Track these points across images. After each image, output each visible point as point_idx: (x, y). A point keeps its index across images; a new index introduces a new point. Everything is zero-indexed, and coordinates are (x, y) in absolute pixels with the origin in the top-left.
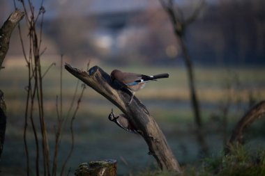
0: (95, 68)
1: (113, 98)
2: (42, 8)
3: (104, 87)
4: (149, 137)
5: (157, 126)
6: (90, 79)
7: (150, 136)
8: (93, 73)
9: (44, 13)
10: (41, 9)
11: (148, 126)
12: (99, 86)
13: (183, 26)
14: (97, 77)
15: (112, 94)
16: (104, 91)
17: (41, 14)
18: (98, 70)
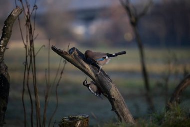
0: (74, 49)
1: (87, 70)
2: (35, 6)
3: (80, 62)
4: (112, 98)
5: (118, 90)
6: (70, 57)
8: (72, 52)
9: (37, 9)
10: (34, 6)
11: (111, 91)
12: (76, 62)
13: (137, 19)
14: (75, 55)
15: (86, 67)
16: (80, 65)
17: (35, 10)
18: (75, 50)
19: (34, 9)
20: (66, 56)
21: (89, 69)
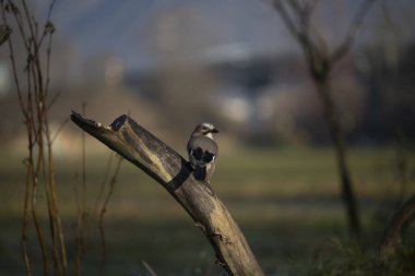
0: (122, 119)
1: (154, 169)
2: (49, 25)
3: (137, 150)
4: (214, 235)
5: (229, 215)
6: (114, 138)
7: (217, 233)
8: (119, 126)
9: (52, 32)
10: (47, 26)
11: (212, 216)
12: (128, 149)
14: (125, 134)
15: (151, 162)
16: (137, 156)
17: (48, 34)
18: (126, 122)
19: (45, 33)
20: (104, 135)
21: (160, 164)
